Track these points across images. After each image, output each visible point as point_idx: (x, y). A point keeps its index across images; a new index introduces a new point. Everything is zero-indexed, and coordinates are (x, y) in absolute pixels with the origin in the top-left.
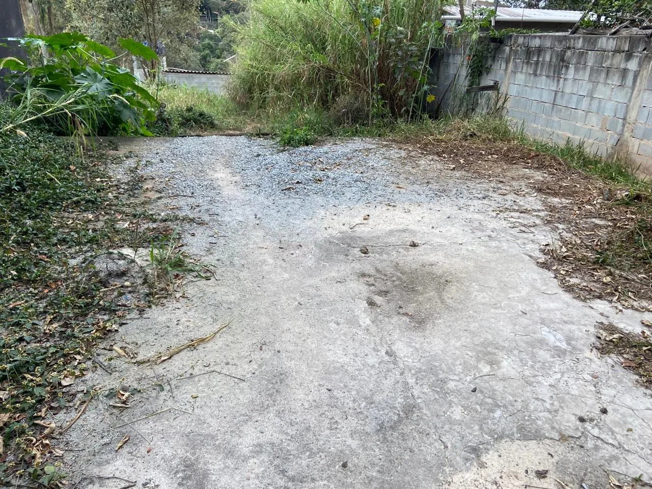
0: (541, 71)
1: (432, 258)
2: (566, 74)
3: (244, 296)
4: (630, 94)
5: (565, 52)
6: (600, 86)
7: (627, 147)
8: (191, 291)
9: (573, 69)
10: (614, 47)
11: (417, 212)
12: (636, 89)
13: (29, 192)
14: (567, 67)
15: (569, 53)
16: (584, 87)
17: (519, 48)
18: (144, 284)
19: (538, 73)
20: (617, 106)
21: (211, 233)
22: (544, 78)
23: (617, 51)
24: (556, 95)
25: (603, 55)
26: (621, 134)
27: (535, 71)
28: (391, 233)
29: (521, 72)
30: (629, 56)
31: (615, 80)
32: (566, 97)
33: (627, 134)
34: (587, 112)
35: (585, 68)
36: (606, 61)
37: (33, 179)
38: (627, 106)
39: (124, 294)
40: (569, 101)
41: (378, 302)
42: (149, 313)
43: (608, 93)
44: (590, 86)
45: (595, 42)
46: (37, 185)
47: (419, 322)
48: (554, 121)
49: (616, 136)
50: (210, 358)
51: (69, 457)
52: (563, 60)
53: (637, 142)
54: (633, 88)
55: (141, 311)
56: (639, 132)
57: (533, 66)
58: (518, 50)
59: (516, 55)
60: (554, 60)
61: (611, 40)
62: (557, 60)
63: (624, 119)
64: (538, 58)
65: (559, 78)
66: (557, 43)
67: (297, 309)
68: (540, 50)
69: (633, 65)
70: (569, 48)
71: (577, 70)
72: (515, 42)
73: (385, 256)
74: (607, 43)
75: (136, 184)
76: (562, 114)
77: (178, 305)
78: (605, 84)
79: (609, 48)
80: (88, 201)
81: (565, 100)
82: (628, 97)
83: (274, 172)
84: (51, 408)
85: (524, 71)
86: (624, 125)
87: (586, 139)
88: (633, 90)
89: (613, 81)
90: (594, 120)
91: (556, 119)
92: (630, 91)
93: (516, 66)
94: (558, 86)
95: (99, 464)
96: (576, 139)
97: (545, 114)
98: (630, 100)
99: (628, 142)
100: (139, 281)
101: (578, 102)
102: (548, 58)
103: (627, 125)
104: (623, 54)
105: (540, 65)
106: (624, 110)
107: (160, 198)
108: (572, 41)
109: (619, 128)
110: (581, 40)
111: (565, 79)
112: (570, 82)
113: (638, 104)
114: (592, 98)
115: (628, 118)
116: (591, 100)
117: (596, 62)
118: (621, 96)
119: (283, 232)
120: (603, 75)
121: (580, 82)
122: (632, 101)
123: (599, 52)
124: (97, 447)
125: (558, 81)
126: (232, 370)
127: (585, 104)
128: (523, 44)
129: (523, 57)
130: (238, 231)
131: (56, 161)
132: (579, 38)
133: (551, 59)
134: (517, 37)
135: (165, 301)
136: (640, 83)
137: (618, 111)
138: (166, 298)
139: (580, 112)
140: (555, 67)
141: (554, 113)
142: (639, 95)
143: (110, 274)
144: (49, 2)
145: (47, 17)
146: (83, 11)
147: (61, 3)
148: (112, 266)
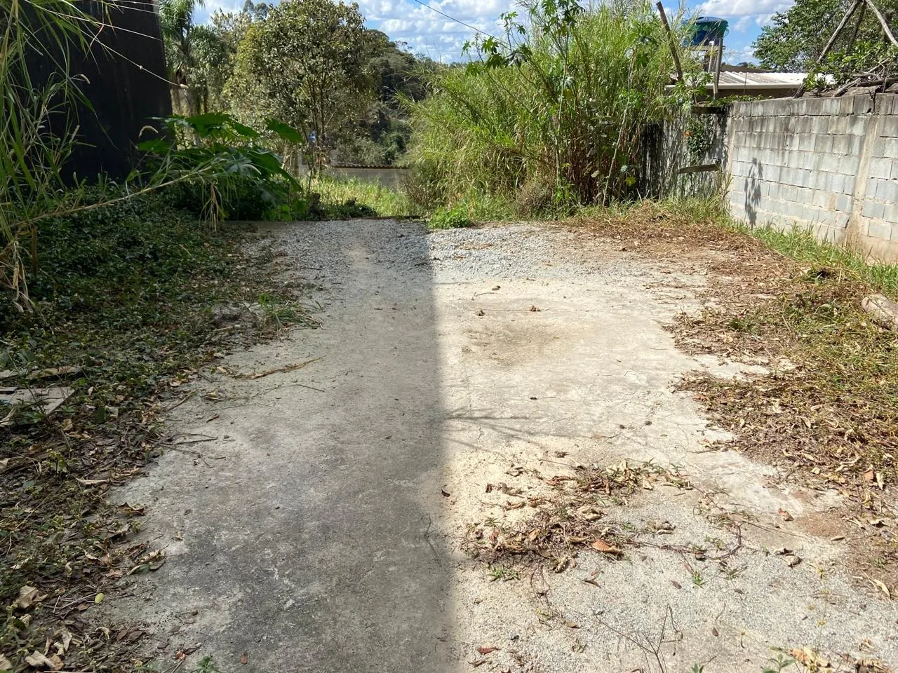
0: (765, 143)
1: (550, 321)
2: (791, 146)
3: (345, 341)
4: (856, 165)
5: (789, 119)
6: (826, 157)
7: (857, 228)
8: (296, 335)
9: (798, 138)
10: (838, 109)
11: (555, 285)
12: (863, 158)
13: (160, 260)
14: (792, 137)
15: (793, 120)
16: (810, 160)
17: (741, 119)
18: (253, 327)
19: (762, 146)
20: (844, 179)
21: (329, 297)
22: (768, 151)
23: (842, 114)
24: (781, 170)
25: (828, 120)
26: (850, 214)
27: (759, 144)
28: (517, 301)
29: (745, 147)
30: (854, 119)
31: (841, 148)
32: (792, 172)
33: (856, 213)
34: (815, 190)
35: (810, 137)
36: (831, 127)
37: (166, 250)
38: (855, 179)
39: (234, 334)
40: (795, 179)
41: (473, 350)
42: (254, 348)
43: (835, 164)
44: (815, 158)
45: (819, 106)
46: (170, 256)
47: (507, 365)
48: (780, 204)
49: (845, 217)
50: (299, 378)
51: (168, 423)
52: (787, 130)
53: (867, 221)
54: (860, 157)
55: (247, 347)
56: (868, 211)
57: (756, 139)
58: (740, 121)
59: (738, 128)
60: (778, 130)
61: (835, 101)
62: (781, 130)
63: (853, 195)
64: (761, 129)
65: (784, 150)
66: (780, 110)
67: (392, 351)
68: (763, 119)
69: (858, 130)
70: (793, 115)
71: (801, 139)
72: (737, 112)
73: (500, 318)
74: (831, 106)
75: (266, 259)
76: (788, 194)
77: (282, 344)
78: (832, 153)
79: (834, 111)
80: (216, 271)
81: (791, 177)
82: (855, 169)
83: (413, 250)
84: (159, 397)
85: (747, 145)
86: (852, 203)
87: (814, 223)
88: (860, 159)
89: (839, 150)
90: (822, 199)
91: (782, 201)
92: (857, 160)
93: (738, 140)
94: (783, 160)
95: (191, 428)
96: (804, 223)
97: (771, 197)
98: (857, 172)
99: (857, 222)
100: (249, 325)
101: (805, 178)
102: (771, 128)
103: (856, 202)
104: (848, 118)
105: (763, 137)
106: (852, 186)
107: (287, 270)
108: (796, 105)
109: (848, 206)
110: (805, 104)
111: (791, 152)
112: (795, 154)
113: (865, 176)
114: (819, 172)
115: (856, 193)
116: (818, 174)
117: (821, 128)
118: (848, 168)
119: (401, 298)
120: (829, 143)
121: (806, 153)
122: (860, 172)
123: (823, 117)
124: (192, 420)
125: (783, 154)
126: (316, 385)
127: (811, 181)
128: (746, 112)
129: (746, 128)
130: (356, 296)
131: (190, 238)
132: (803, 102)
133: (775, 128)
134: (739, 105)
135: (269, 341)
136: (867, 150)
137: (846, 186)
138: (271, 339)
139: (807, 190)
140: (779, 138)
141: (780, 195)
142: (865, 165)
143: (224, 318)
144: (206, 89)
145: (202, 107)
146: (242, 97)
147: (220, 91)
148: (226, 311)
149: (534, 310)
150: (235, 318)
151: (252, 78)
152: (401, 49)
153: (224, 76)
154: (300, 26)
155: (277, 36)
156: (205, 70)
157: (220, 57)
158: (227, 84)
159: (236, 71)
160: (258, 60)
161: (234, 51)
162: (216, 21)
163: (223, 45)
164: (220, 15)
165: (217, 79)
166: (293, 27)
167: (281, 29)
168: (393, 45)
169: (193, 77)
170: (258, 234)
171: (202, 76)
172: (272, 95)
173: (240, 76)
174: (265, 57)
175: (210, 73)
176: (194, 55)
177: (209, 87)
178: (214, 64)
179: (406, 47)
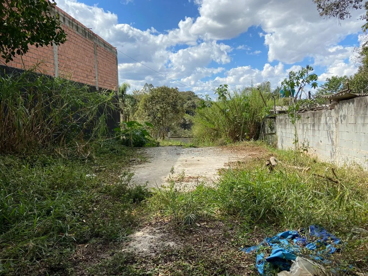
1: (201, 162)
9: (287, 125)
15: (286, 120)
18: (138, 162)
27: (282, 127)
28: (196, 160)
29: (279, 127)
34: (291, 138)
39: (134, 163)
42: (138, 165)
47: (186, 167)
48: (286, 143)
55: (136, 165)
57: (281, 125)
65: (286, 128)
68: (282, 120)
73: (190, 162)
75: (142, 153)
77: (143, 164)
113: (298, 134)
114: (291, 133)
121: (289, 129)
128: (279, 118)
129: (279, 122)
131: (125, 149)
134: (278, 116)
138: (141, 164)
142: (298, 131)
143: (132, 160)
144: (129, 114)
145: (127, 119)
146: (140, 117)
147: (134, 114)
148: (133, 159)
149: (198, 161)
150: (134, 160)
151: (144, 111)
152: (200, 97)
153: (135, 110)
154: (159, 95)
155: (152, 98)
156: (129, 108)
157: (135, 104)
158: (136, 113)
159: (139, 108)
160: (145, 105)
161: (139, 102)
162: (134, 93)
163: (135, 100)
164: (135, 91)
165: (133, 110)
166: (157, 96)
167: (153, 96)
168: (197, 96)
169: (125, 110)
170: (141, 150)
171: (128, 110)
172: (149, 115)
173: (140, 110)
174: (148, 104)
175: (131, 109)
176: (126, 103)
177: (130, 113)
178: (132, 106)
179: (202, 96)
